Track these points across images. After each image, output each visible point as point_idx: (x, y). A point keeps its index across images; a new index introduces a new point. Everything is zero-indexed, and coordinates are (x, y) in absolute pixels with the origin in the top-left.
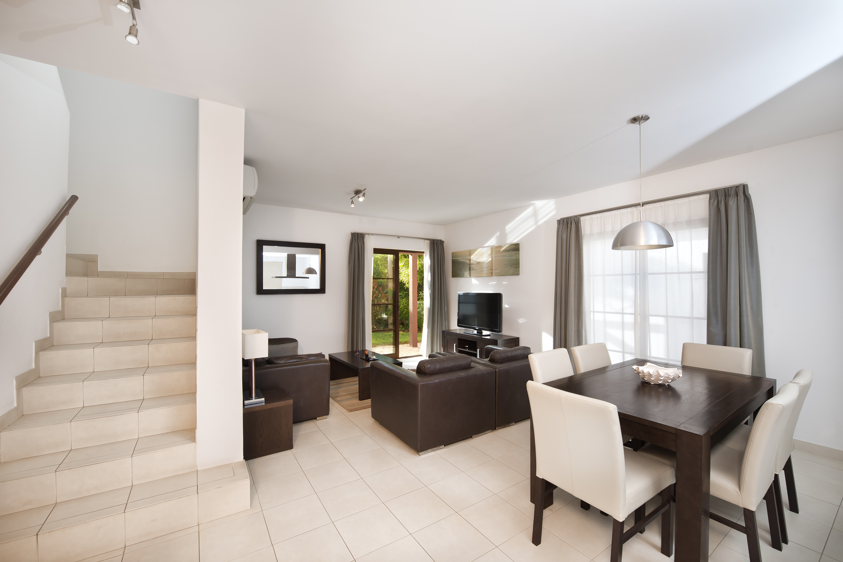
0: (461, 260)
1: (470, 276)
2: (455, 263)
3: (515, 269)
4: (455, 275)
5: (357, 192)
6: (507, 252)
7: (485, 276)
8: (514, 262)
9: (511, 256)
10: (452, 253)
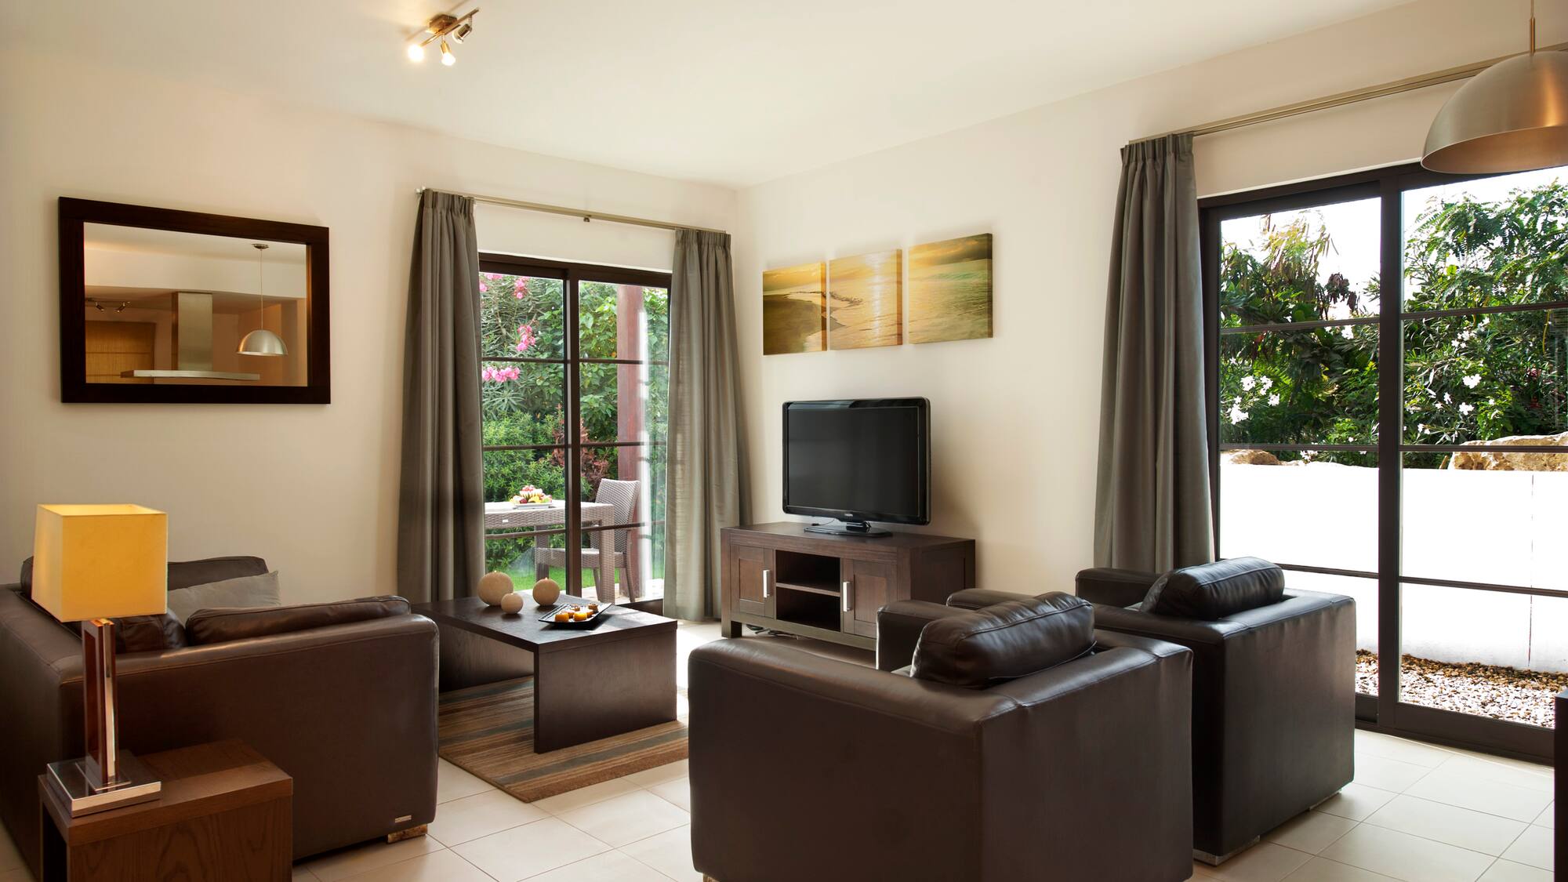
0: (794, 297)
1: (824, 347)
2: (773, 305)
3: (979, 317)
4: (775, 344)
5: (444, 22)
6: (950, 263)
7: (878, 343)
8: (977, 295)
9: (965, 276)
10: (765, 276)
